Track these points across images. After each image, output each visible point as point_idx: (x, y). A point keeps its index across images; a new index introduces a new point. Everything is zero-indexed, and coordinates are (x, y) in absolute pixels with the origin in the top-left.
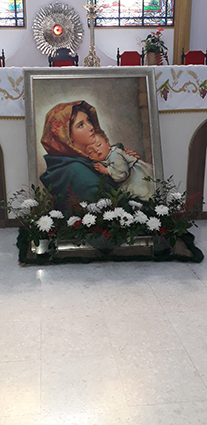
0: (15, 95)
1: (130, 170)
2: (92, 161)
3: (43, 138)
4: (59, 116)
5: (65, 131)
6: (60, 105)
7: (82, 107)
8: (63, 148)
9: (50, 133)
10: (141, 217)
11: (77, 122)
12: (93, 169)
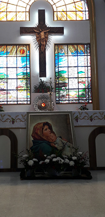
0: (23, 120)
1: (64, 146)
2: (50, 142)
3: (32, 134)
4: (38, 127)
5: (40, 132)
6: (39, 123)
7: (47, 124)
8: (39, 138)
9: (35, 132)
10: (67, 161)
11: (45, 129)
12: (50, 146)
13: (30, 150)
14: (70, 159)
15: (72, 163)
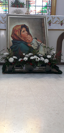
0: (3, 22)
1: (39, 46)
2: (27, 43)
3: (12, 35)
4: (17, 29)
5: (19, 33)
6: (17, 25)
7: (24, 26)
8: (18, 38)
9: (14, 34)
10: (42, 59)
11: (23, 30)
12: (27, 45)
13: (10, 49)
14: (45, 57)
15: (47, 61)
